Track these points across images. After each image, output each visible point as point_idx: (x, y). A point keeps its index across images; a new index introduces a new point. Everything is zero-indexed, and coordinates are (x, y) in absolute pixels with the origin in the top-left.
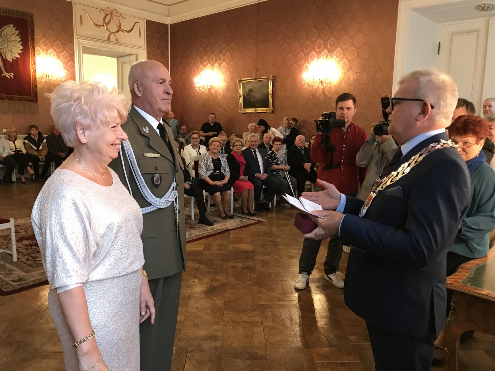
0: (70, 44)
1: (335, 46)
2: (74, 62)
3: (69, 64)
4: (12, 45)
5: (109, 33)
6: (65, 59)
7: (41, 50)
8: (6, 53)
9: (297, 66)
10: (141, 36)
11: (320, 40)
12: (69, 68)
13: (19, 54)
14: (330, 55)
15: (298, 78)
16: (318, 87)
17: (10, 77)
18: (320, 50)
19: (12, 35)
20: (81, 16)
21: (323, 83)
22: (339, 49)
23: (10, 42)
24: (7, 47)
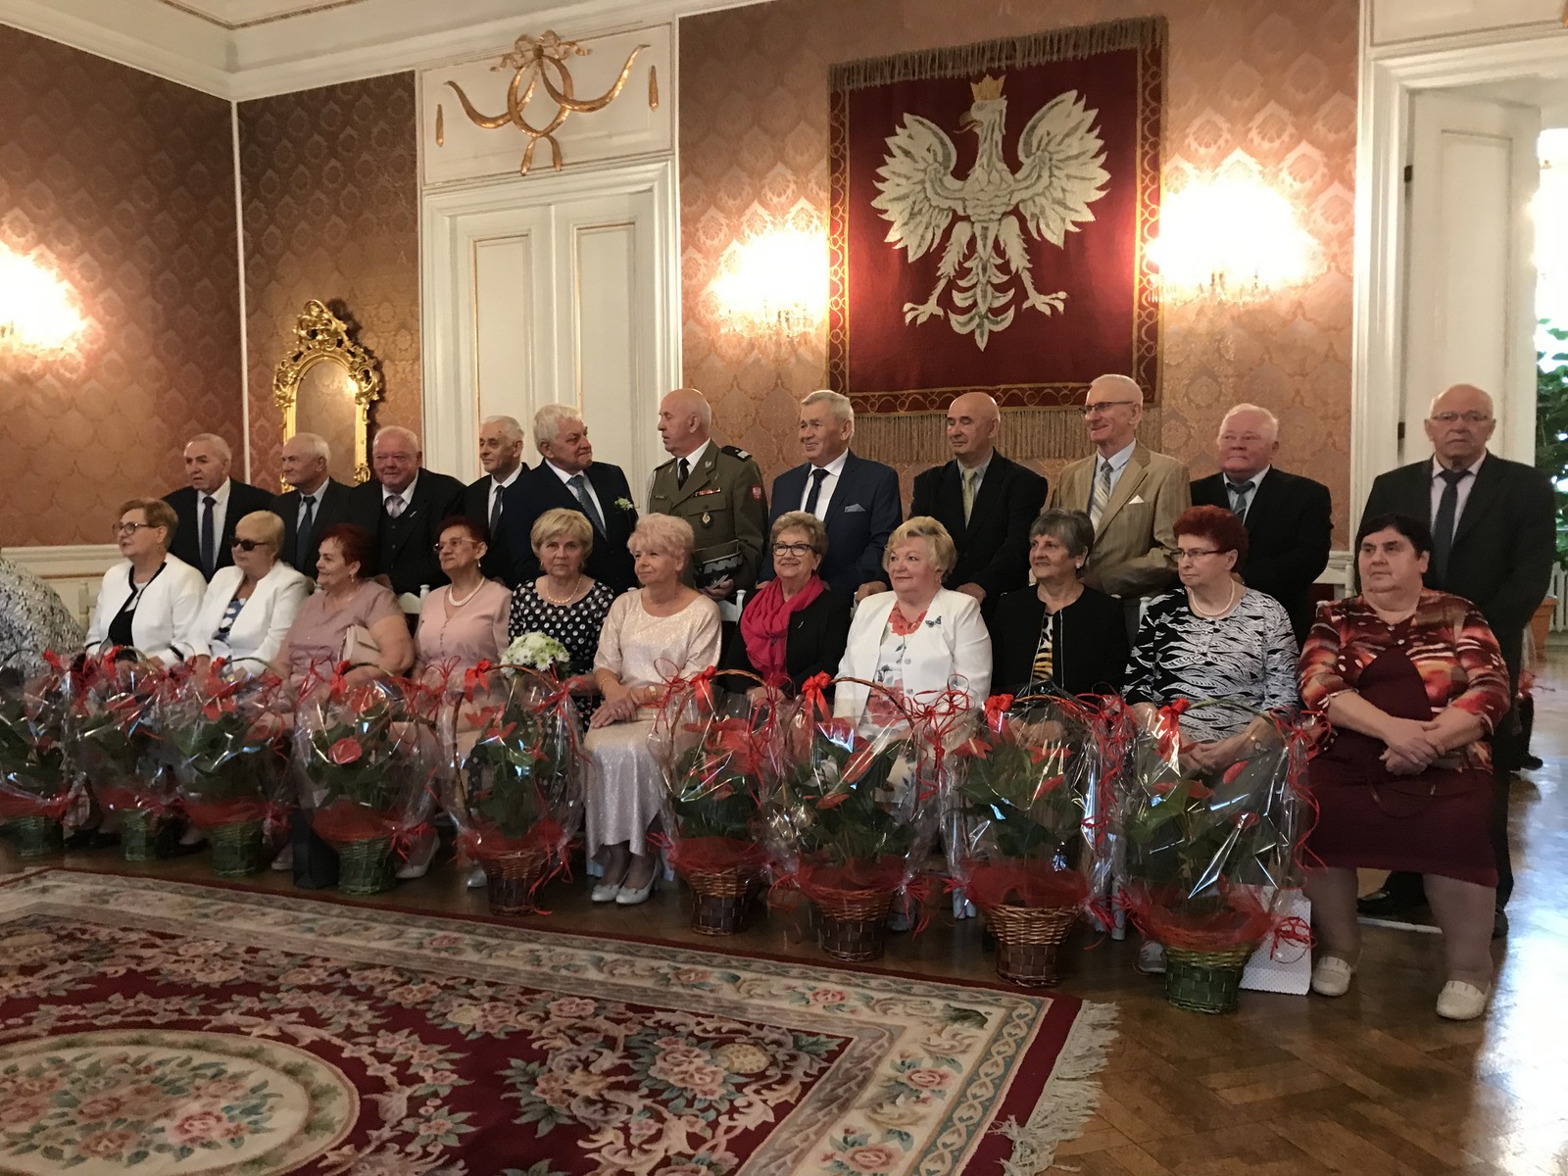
0: (1338, 97)
2: (1349, 185)
3: (1323, 198)
4: (1068, 177)
6: (1303, 180)
7: (1187, 166)
8: (1043, 212)
12: (1321, 221)
13: (1089, 205)
17: (1053, 308)
19: (1067, 135)
23: (1060, 165)
24: (1047, 188)
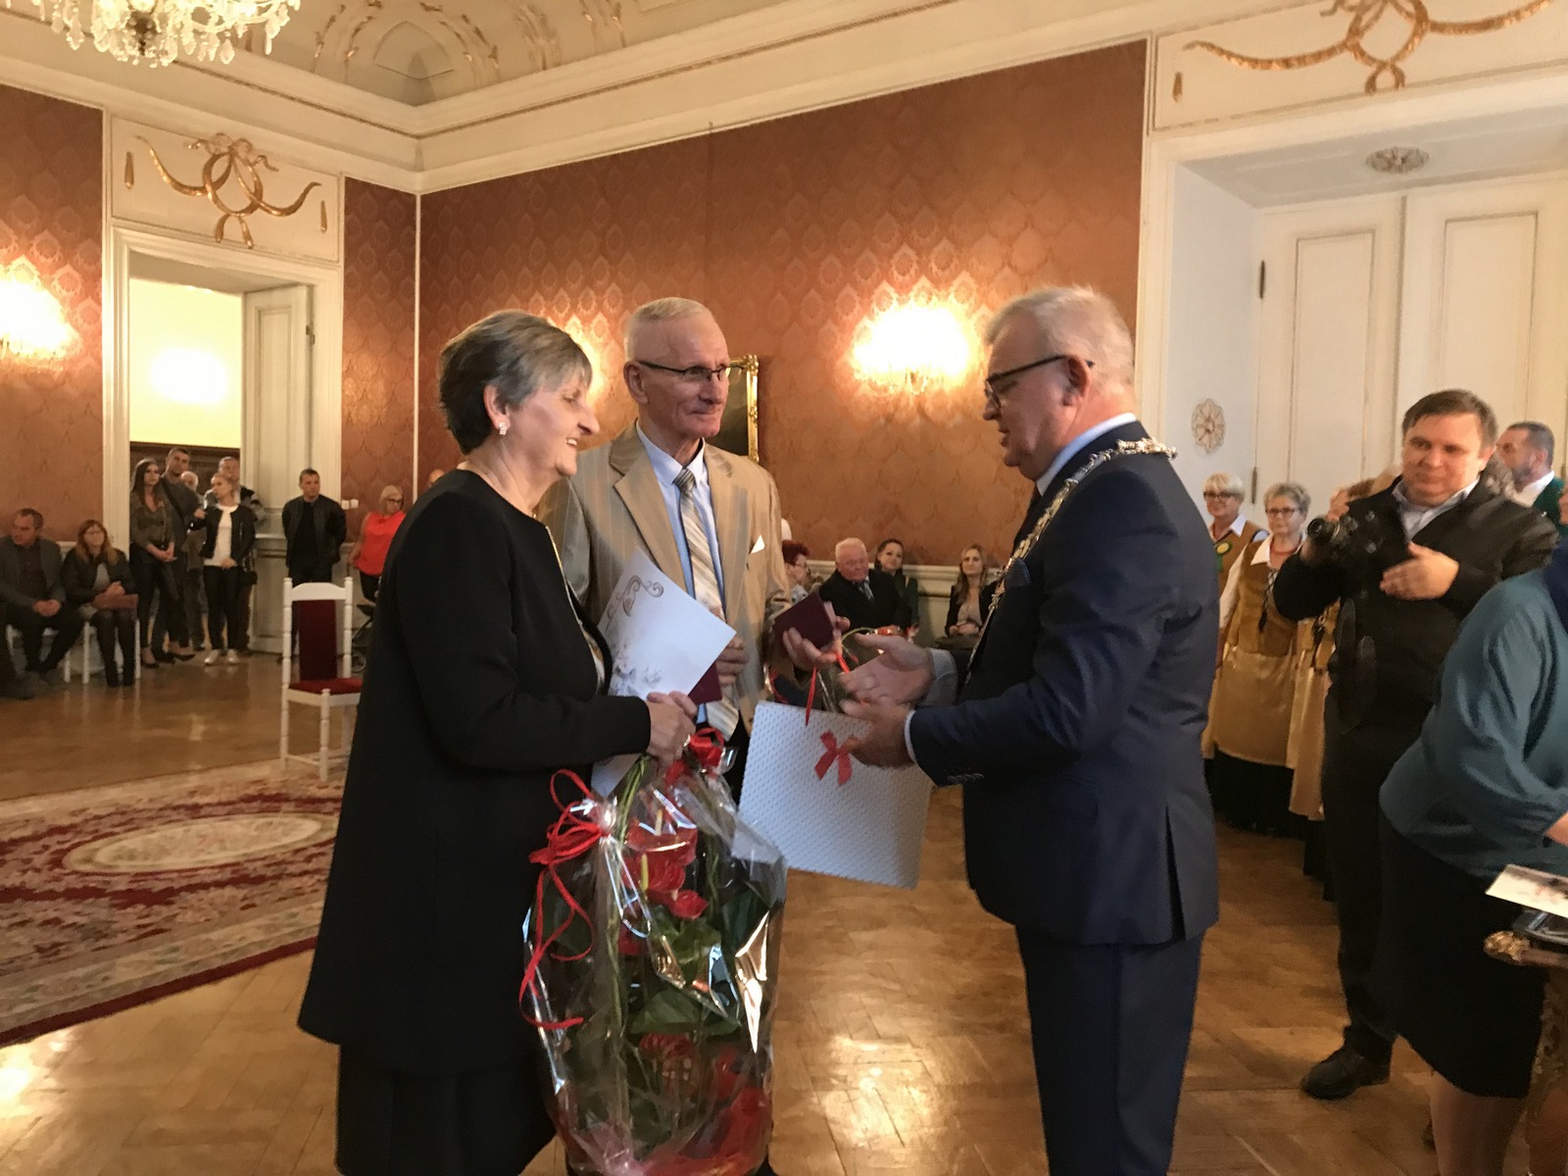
0: (89, 242)
1: (952, 266)
2: (99, 303)
3: (81, 307)
5: (222, 214)
6: (68, 290)
9: (835, 329)
10: (326, 227)
11: (905, 249)
12: (80, 321)
14: (937, 295)
15: (838, 363)
16: (902, 394)
18: (907, 277)
20: (129, 156)
21: (917, 380)
22: (964, 276)
